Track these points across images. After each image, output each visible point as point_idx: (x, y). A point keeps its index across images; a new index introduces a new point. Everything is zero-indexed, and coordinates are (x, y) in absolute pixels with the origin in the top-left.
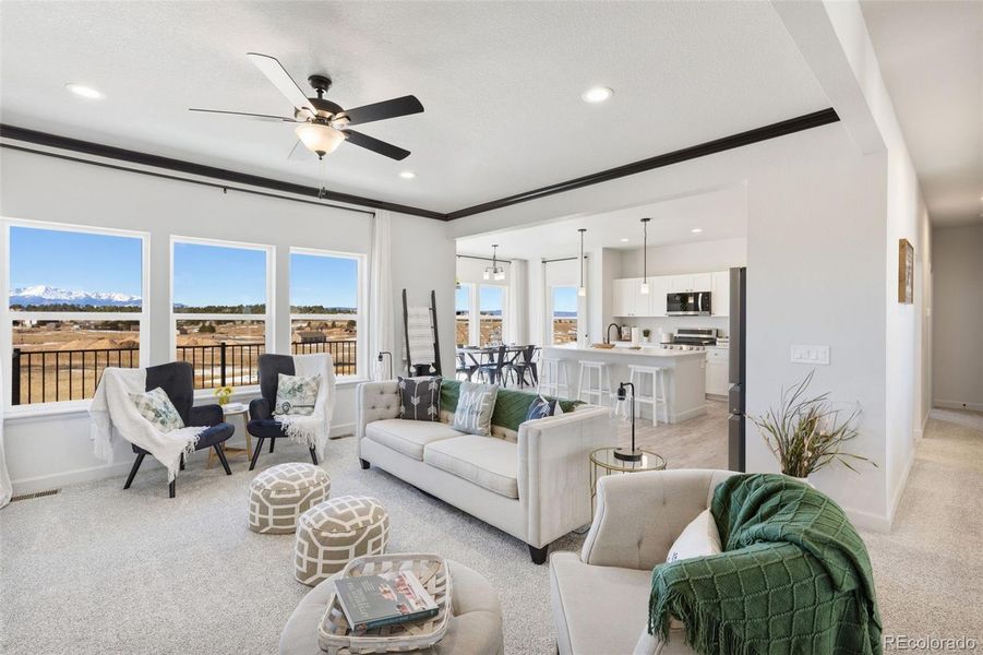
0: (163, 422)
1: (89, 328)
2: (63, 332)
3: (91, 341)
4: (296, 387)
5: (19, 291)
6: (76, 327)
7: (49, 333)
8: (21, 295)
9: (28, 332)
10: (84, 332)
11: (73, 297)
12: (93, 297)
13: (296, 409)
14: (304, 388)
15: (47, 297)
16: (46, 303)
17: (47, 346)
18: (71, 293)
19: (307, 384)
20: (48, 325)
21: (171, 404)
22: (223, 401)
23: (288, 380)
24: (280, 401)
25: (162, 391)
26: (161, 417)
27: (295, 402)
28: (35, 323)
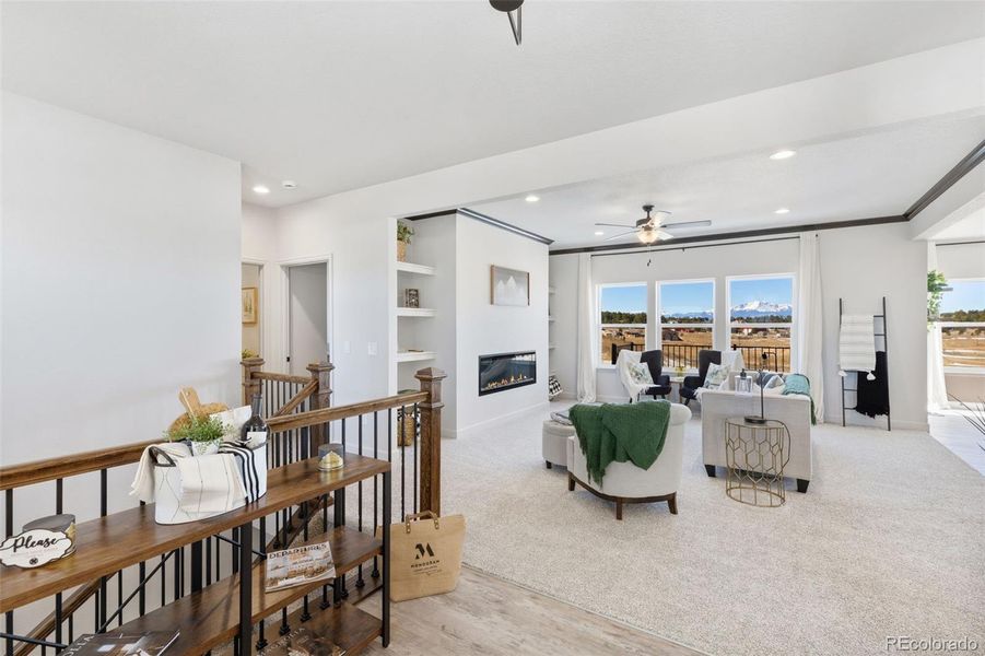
0: (639, 379)
4: (715, 371)
8: (744, 309)
9: (745, 338)
13: (712, 385)
14: (719, 373)
16: (760, 316)
18: (777, 306)
19: (721, 370)
20: (758, 332)
21: (647, 371)
22: (679, 375)
23: (712, 367)
24: (707, 379)
25: (645, 364)
26: (638, 376)
27: (711, 381)
28: (750, 331)
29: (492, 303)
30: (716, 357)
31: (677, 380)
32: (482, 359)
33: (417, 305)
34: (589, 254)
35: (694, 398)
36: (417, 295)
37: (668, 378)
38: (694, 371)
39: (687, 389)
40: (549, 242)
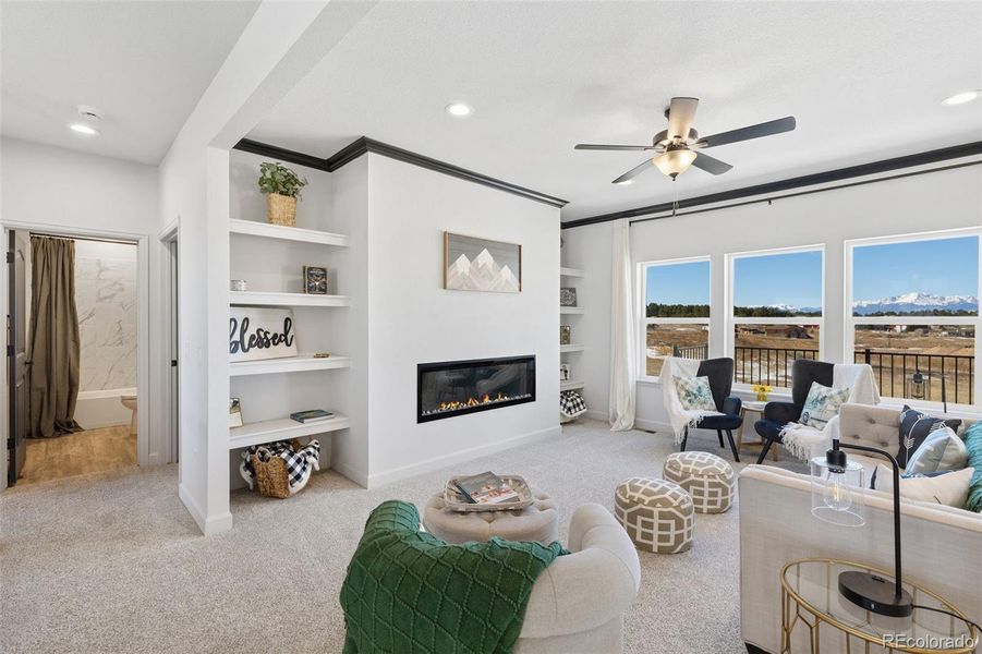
0: (690, 401)
1: (959, 335)
2: (930, 337)
3: (953, 348)
4: (820, 397)
5: (894, 299)
6: (944, 333)
7: (916, 339)
8: (896, 302)
9: (898, 336)
10: (952, 339)
11: (946, 302)
12: (969, 301)
13: (814, 421)
14: (827, 401)
15: (919, 303)
16: (916, 310)
17: (912, 350)
18: (943, 299)
19: (831, 397)
20: (917, 331)
21: (706, 390)
22: (759, 398)
23: (816, 389)
24: (805, 410)
25: (705, 379)
26: (690, 397)
27: (813, 413)
28: (904, 328)
29: (445, 287)
30: (825, 374)
31: (754, 406)
32: (424, 370)
33: (324, 291)
34: (628, 220)
35: (779, 440)
36: (324, 275)
37: (738, 402)
38: (785, 394)
39: (769, 424)
40: (560, 203)
